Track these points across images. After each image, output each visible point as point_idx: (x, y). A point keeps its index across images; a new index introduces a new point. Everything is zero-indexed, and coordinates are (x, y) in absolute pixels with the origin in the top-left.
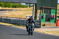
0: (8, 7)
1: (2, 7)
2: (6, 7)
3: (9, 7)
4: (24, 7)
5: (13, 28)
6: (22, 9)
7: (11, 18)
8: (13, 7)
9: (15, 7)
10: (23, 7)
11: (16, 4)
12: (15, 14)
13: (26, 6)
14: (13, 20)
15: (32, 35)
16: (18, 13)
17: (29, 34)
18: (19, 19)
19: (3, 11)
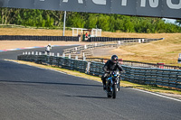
0: (121, 30)
1: (104, 30)
2: (116, 29)
3: (125, 31)
4: (171, 32)
5: (136, 95)
6: (165, 36)
7: (129, 65)
8: (137, 30)
9: (145, 31)
10: (168, 30)
11: (147, 21)
12: (144, 51)
13: (177, 27)
14: (138, 71)
15: (114, 98)
16: (153, 47)
17: (109, 96)
18: (156, 68)
19: (107, 43)
